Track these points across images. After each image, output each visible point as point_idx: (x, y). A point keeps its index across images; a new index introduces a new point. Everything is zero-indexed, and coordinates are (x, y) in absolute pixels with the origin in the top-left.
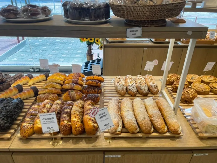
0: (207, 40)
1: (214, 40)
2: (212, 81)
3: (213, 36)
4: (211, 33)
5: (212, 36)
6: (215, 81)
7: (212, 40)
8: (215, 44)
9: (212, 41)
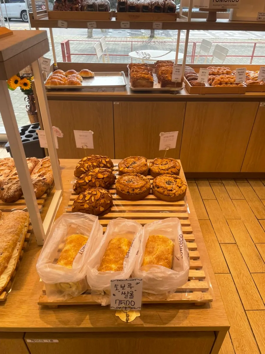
0: (231, 86)
1: (246, 86)
2: (164, 171)
3: (242, 78)
4: (239, 72)
5: (240, 78)
6: (171, 171)
7: (240, 86)
8: (247, 94)
9: (242, 88)
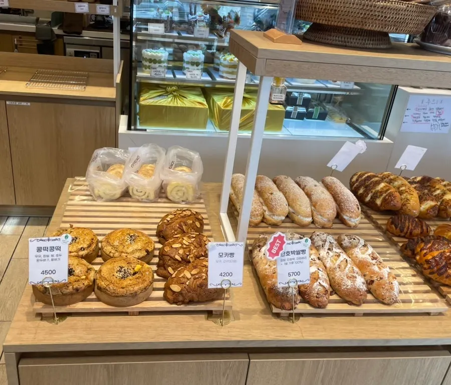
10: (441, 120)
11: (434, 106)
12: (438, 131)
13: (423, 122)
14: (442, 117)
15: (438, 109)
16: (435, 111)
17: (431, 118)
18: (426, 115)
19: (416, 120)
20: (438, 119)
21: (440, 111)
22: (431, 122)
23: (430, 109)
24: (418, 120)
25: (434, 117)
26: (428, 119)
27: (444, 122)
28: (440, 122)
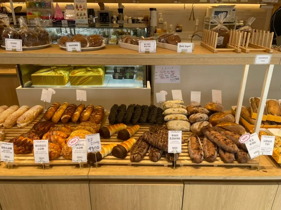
10: (175, 77)
11: (170, 70)
12: (174, 82)
13: (166, 78)
14: (175, 75)
15: (171, 71)
16: (170, 72)
17: (169, 76)
18: (166, 75)
19: (162, 77)
20: (173, 76)
21: (173, 72)
22: (170, 78)
23: (168, 72)
24: (163, 77)
25: (171, 75)
26: (168, 76)
27: (177, 78)
28: (174, 78)
